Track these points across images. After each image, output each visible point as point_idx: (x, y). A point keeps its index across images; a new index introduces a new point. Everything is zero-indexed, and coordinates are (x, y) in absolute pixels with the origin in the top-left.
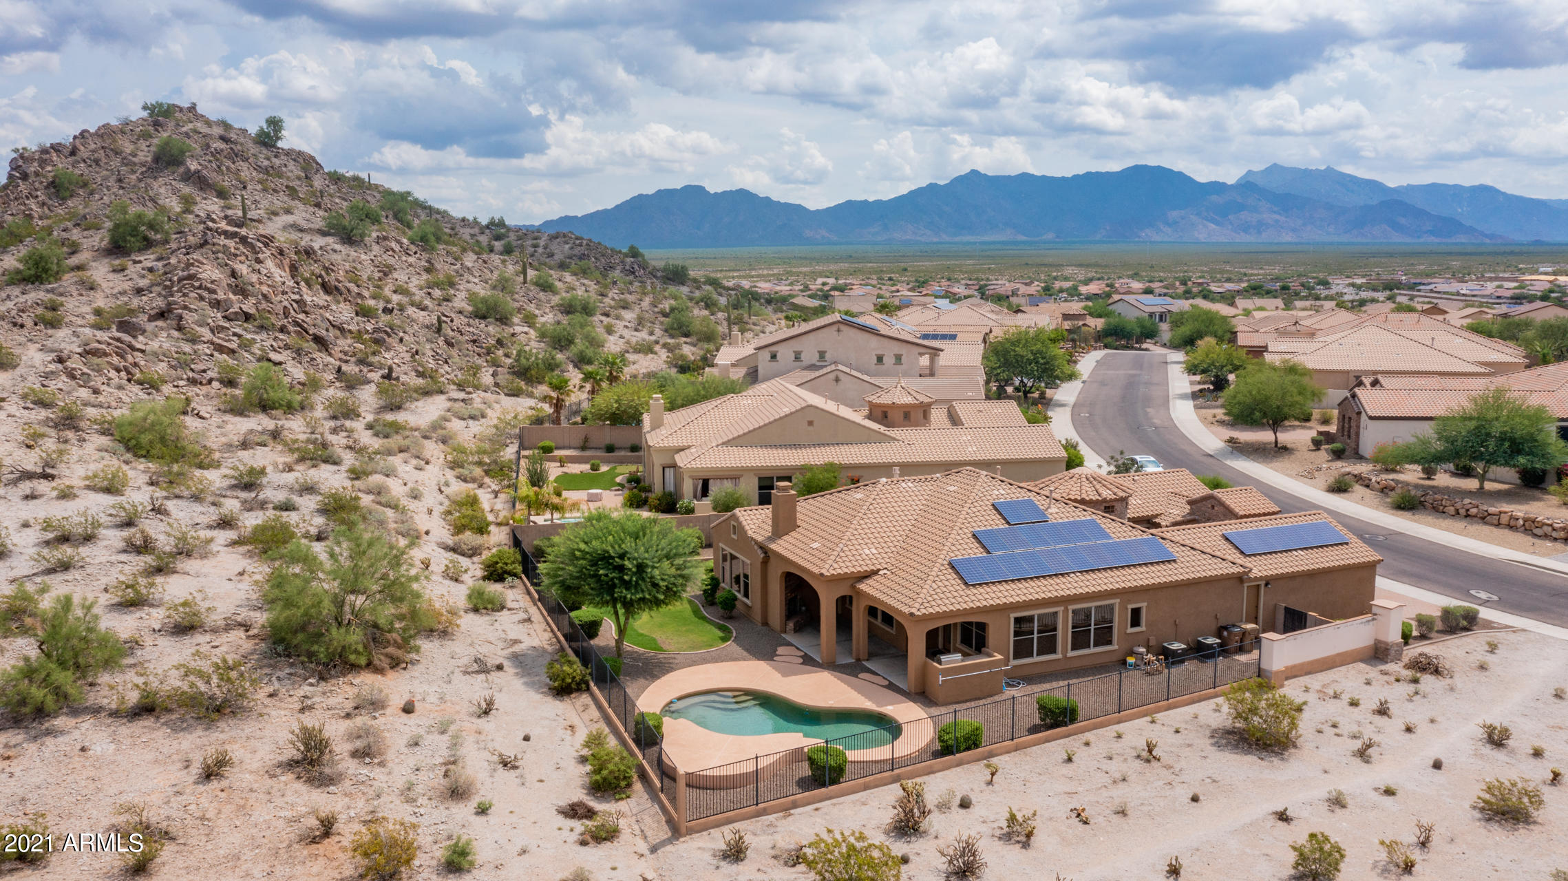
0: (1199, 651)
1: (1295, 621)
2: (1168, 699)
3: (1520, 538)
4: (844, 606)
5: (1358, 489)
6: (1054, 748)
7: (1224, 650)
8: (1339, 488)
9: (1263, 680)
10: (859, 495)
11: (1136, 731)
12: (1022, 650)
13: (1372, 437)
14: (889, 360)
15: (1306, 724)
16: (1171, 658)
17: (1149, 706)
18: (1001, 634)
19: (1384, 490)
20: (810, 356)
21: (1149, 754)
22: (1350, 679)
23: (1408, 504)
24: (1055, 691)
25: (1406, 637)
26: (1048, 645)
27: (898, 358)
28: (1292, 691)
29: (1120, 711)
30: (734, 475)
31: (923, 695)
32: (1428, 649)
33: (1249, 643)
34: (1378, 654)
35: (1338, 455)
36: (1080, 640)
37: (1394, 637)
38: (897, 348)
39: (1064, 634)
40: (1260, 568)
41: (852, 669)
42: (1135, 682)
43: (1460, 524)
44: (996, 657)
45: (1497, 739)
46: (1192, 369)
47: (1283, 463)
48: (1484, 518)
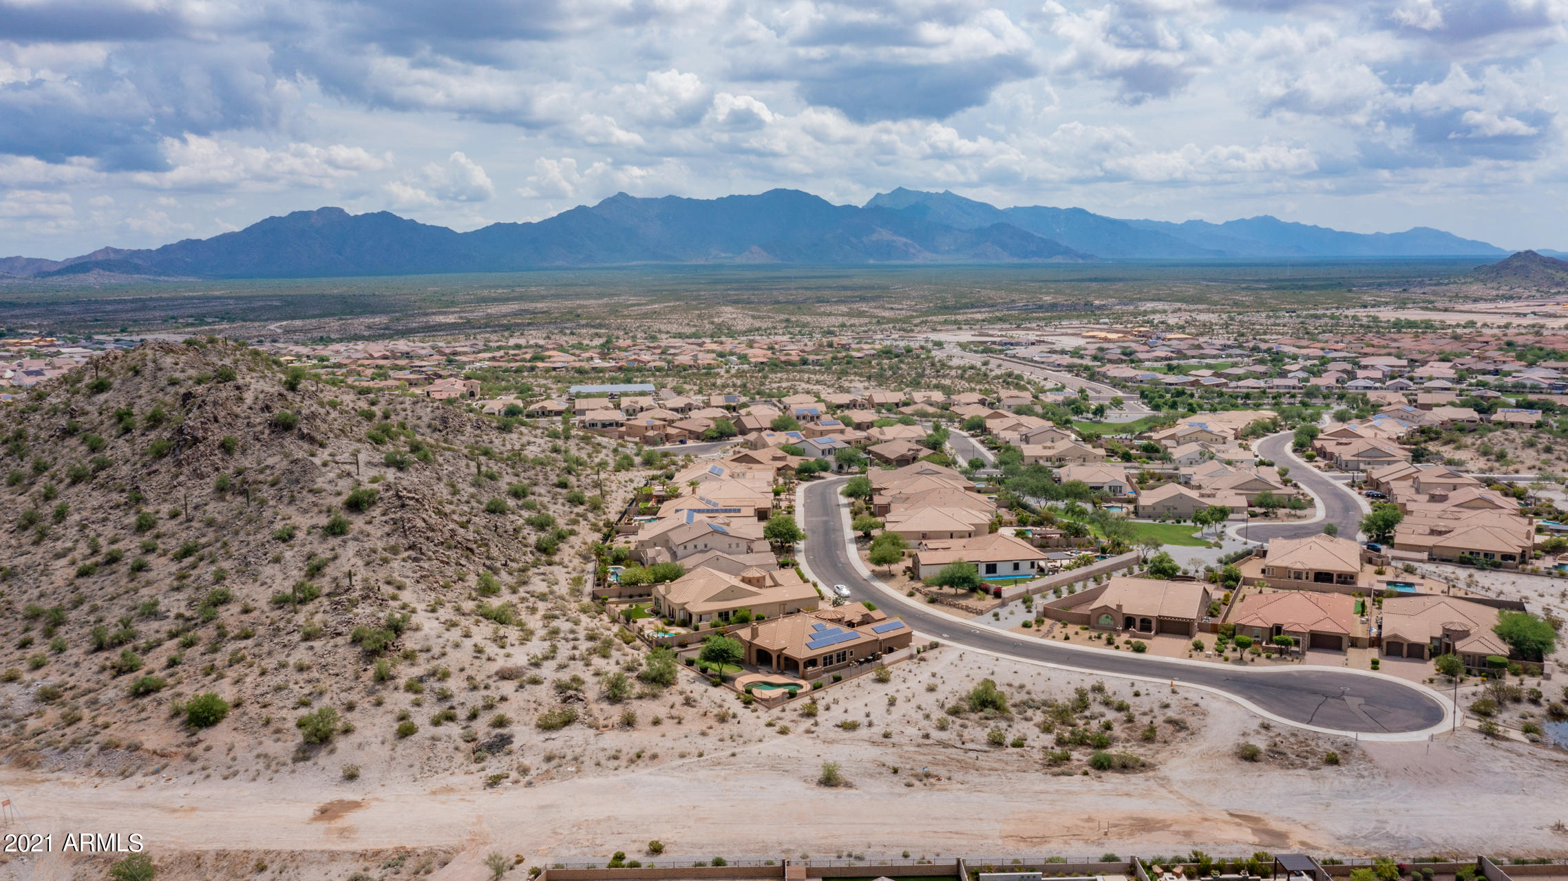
0: (868, 661)
1: (891, 650)
2: (861, 673)
3: (964, 613)
4: (779, 657)
5: (918, 594)
6: (838, 686)
7: (874, 660)
8: (911, 595)
9: (883, 666)
10: (773, 625)
11: (855, 681)
12: (825, 664)
13: (923, 572)
14: (734, 546)
15: (892, 676)
16: (861, 663)
17: (858, 675)
18: (820, 661)
19: (926, 595)
20: (701, 546)
21: (859, 686)
22: (903, 665)
23: (933, 601)
24: (836, 673)
25: (919, 652)
26: (831, 663)
27: (738, 545)
28: (889, 669)
29: (851, 677)
30: (710, 613)
31: (804, 678)
32: (923, 655)
33: (879, 657)
34: (911, 657)
35: (912, 578)
36: (838, 661)
37: (915, 652)
38: (737, 541)
39: (835, 659)
40: (881, 637)
41: (782, 673)
42: (854, 671)
43: (947, 608)
44: (820, 667)
45: (934, 675)
46: (855, 528)
47: (893, 582)
48: (955, 606)
